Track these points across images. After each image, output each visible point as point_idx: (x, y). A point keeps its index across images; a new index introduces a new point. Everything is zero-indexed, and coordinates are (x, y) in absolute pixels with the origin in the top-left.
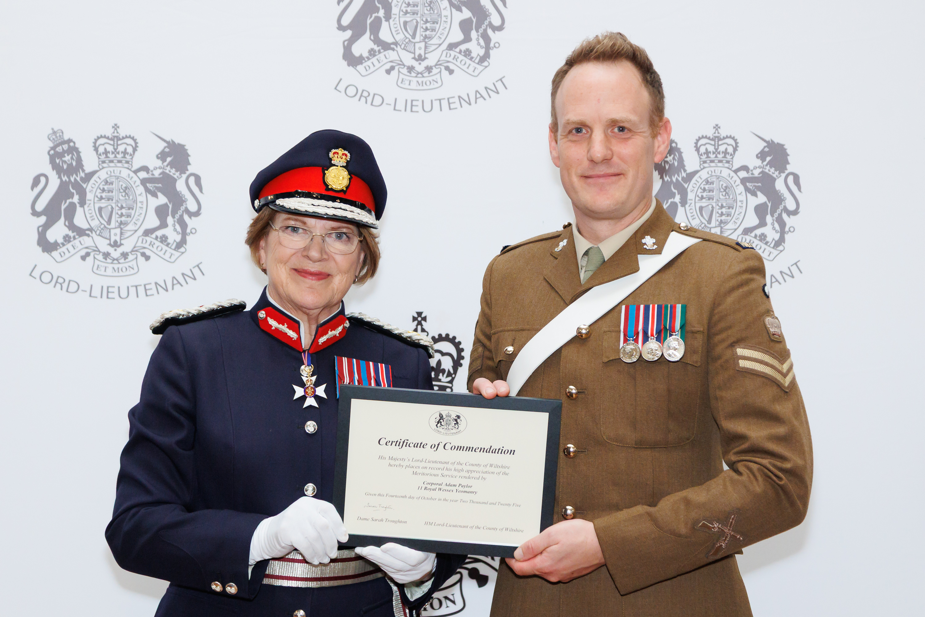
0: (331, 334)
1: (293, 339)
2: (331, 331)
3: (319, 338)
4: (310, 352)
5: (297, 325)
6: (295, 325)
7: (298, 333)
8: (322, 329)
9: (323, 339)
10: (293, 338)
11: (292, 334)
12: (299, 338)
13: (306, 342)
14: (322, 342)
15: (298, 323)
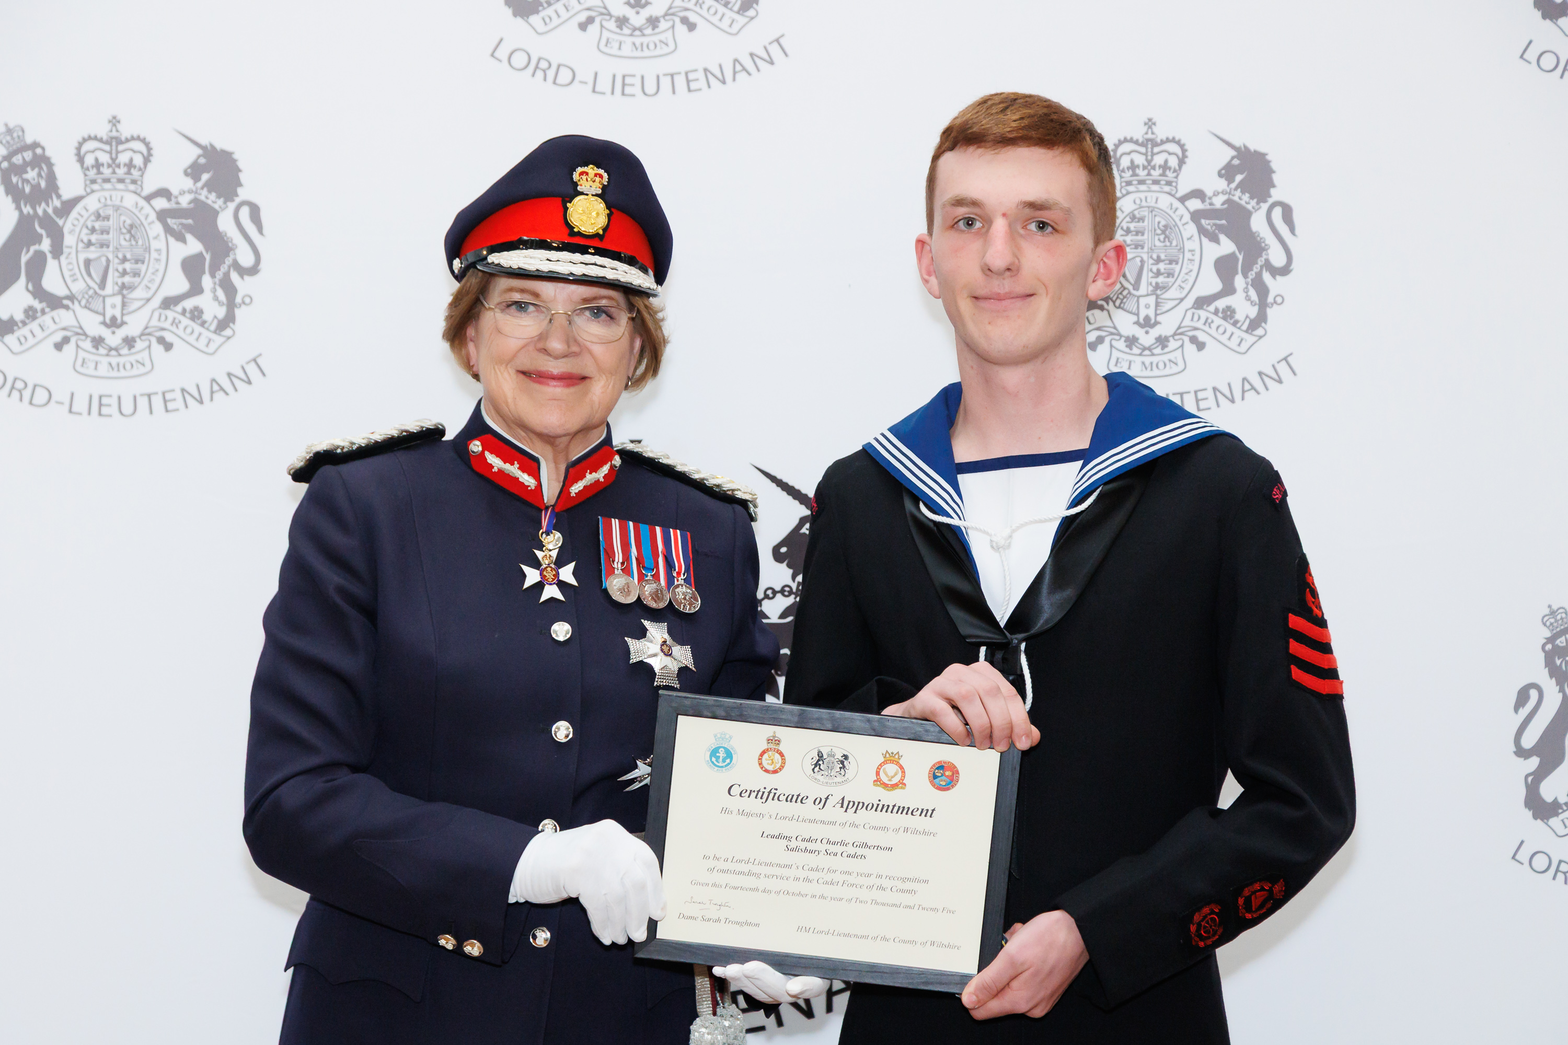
0: (590, 478)
1: (529, 488)
2: (590, 473)
3: (571, 486)
4: (557, 510)
5: (536, 465)
6: (531, 464)
7: (537, 477)
8: (574, 471)
9: (577, 486)
10: (529, 486)
11: (527, 480)
12: (539, 485)
13: (550, 493)
14: (577, 491)
15: (536, 461)
